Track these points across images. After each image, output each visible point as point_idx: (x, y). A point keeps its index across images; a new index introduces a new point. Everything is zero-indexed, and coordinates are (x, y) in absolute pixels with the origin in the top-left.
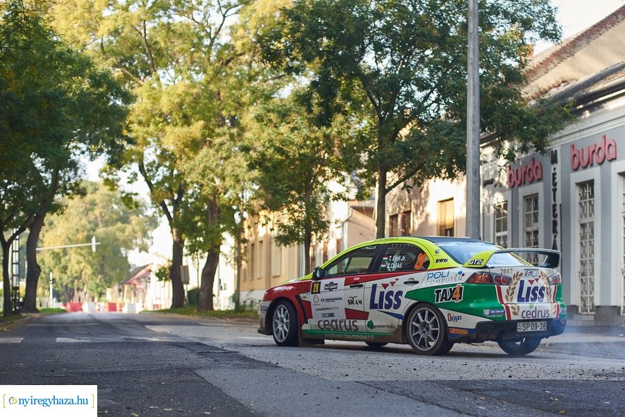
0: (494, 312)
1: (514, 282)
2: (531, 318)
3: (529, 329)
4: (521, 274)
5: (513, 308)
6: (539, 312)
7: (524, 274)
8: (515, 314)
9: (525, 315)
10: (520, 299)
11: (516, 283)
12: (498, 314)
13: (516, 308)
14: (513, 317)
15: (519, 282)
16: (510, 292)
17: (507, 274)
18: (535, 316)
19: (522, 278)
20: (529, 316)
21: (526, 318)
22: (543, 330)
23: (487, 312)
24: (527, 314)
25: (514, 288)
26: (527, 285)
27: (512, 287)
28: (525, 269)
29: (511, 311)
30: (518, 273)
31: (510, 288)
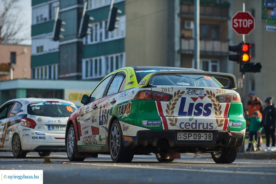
0: (151, 122)
1: (174, 99)
2: (191, 129)
3: (191, 139)
4: (183, 92)
5: (171, 120)
6: (199, 124)
7: (186, 92)
8: (172, 124)
9: (183, 126)
10: (181, 113)
11: (177, 100)
12: (155, 124)
13: (174, 120)
14: (170, 128)
15: (180, 99)
16: (171, 107)
17: (167, 92)
18: (196, 127)
19: (183, 96)
20: (187, 127)
21: (185, 129)
22: (208, 139)
23: (145, 123)
24: (185, 126)
25: (175, 104)
26: (189, 101)
27: (172, 102)
28: (187, 89)
29: (168, 122)
30: (179, 91)
31: (170, 104)
